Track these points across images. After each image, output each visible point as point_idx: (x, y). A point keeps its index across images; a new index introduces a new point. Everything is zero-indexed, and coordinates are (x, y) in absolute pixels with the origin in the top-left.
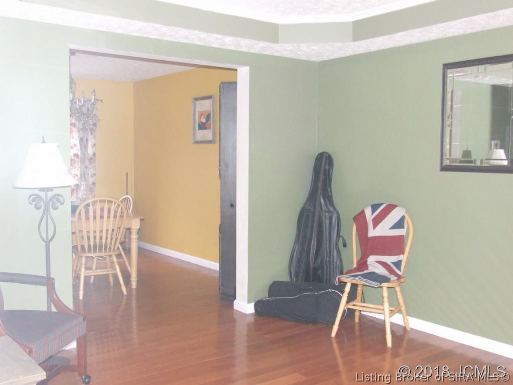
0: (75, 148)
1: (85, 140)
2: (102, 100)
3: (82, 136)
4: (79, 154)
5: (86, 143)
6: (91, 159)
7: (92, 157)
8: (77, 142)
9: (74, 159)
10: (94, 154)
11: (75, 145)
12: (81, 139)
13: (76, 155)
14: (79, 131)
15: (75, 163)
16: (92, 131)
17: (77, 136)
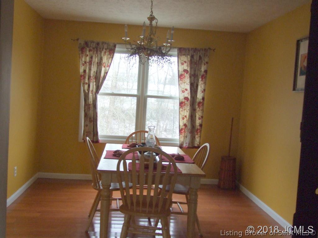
0: (186, 92)
1: (195, 85)
2: (215, 49)
3: (193, 82)
4: (189, 97)
5: (195, 88)
6: (199, 103)
7: (201, 101)
8: (188, 87)
9: (184, 102)
10: (203, 99)
11: (186, 90)
12: (192, 85)
13: (186, 98)
14: (190, 77)
15: (185, 105)
16: (203, 77)
17: (189, 81)
